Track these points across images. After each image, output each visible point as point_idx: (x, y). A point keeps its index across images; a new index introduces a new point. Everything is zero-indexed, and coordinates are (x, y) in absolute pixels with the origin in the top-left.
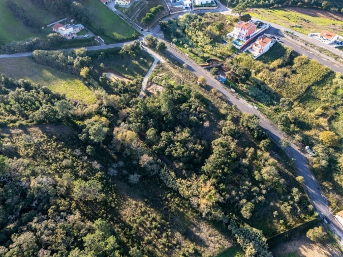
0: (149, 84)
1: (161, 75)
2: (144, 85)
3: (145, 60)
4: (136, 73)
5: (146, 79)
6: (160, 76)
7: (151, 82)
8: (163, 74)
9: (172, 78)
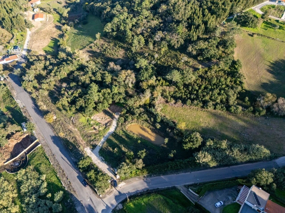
0: (108, 124)
1: (94, 131)
2: (114, 123)
3: (111, 149)
4: (124, 137)
5: (112, 129)
6: (95, 129)
7: (107, 126)
8: (90, 132)
9: (82, 125)
